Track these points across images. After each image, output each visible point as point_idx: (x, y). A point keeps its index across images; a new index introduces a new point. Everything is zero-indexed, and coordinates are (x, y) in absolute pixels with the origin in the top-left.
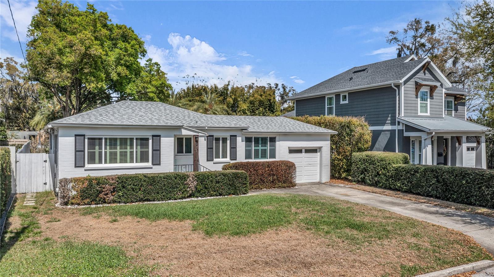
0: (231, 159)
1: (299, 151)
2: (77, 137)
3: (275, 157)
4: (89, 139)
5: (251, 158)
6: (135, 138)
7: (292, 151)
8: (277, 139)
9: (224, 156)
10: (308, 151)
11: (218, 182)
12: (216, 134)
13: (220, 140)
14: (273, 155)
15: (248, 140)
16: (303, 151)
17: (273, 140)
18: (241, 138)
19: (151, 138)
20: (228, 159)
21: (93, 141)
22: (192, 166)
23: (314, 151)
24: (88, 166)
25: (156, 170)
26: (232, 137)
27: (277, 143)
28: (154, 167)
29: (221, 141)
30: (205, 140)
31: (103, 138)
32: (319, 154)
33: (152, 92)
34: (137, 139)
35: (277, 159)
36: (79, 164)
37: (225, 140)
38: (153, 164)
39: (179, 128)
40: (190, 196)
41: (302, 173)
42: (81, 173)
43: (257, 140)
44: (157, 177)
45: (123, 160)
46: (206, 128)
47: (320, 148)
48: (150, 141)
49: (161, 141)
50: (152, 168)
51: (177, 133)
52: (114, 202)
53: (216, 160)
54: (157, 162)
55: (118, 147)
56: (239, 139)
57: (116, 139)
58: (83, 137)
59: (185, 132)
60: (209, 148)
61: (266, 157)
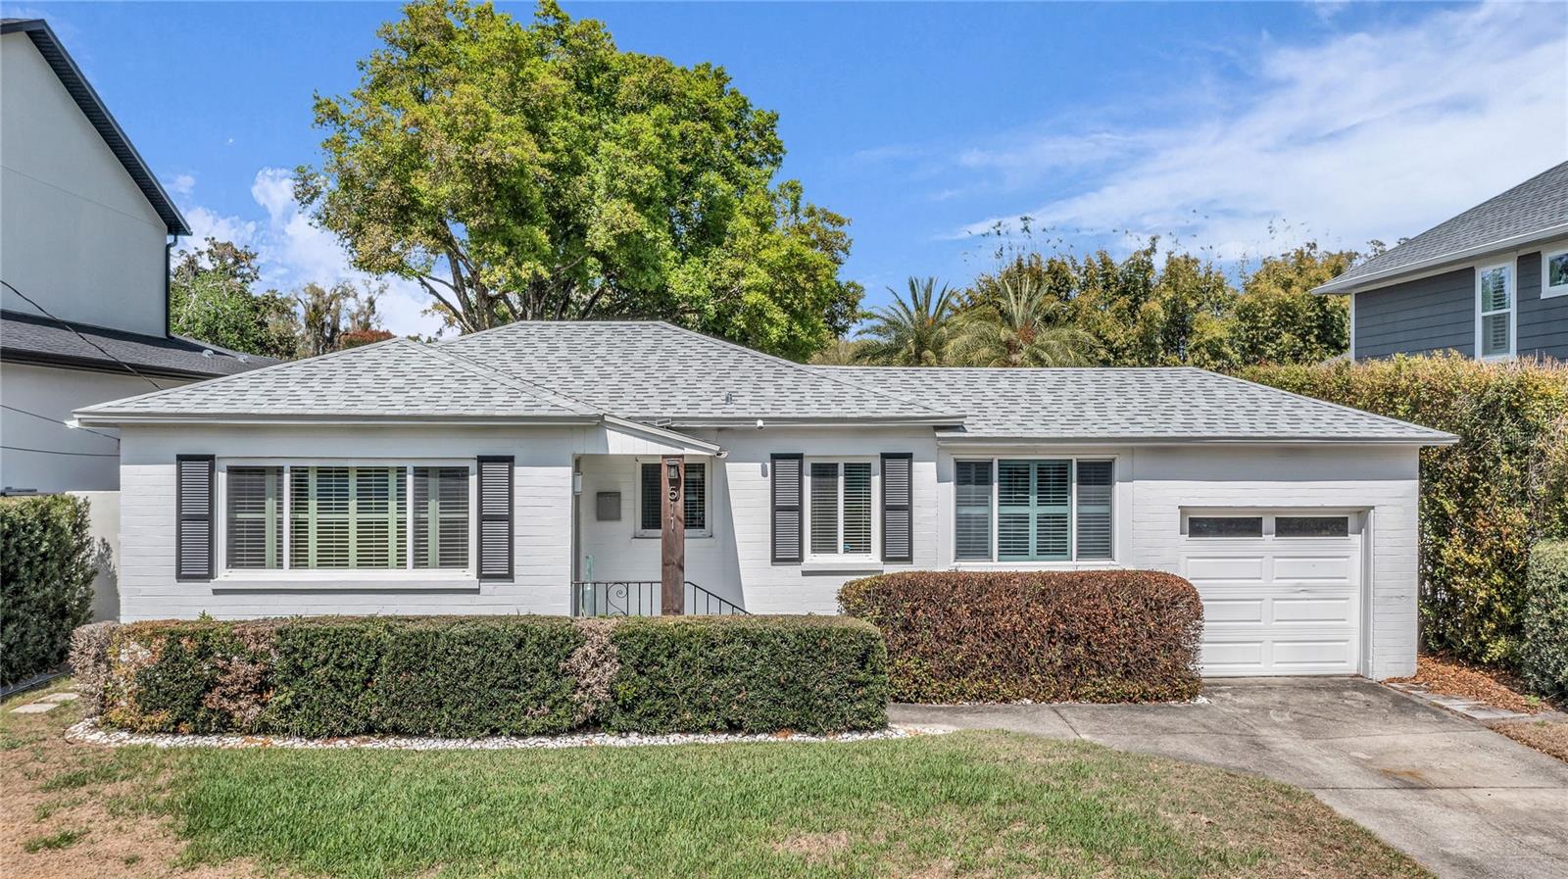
0: (885, 559)
1: (1246, 525)
2: (185, 464)
3: (1106, 551)
4: (232, 471)
5: (984, 553)
6: (410, 466)
7: (1201, 525)
8: (1118, 470)
9: (858, 542)
10: (1291, 526)
11: (718, 670)
12: (817, 450)
13: (835, 475)
14: (1099, 539)
15: (970, 474)
16: (1269, 523)
17: (1098, 474)
18: (934, 464)
19: (473, 466)
20: (871, 559)
21: (250, 480)
22: (657, 588)
23: (1332, 525)
24: (226, 576)
25: (496, 602)
26: (887, 461)
27: (1120, 489)
28: (487, 587)
29: (841, 480)
30: (764, 475)
31: (287, 469)
32: (1356, 540)
33: (757, 288)
34: (421, 473)
35: (1123, 560)
36: (192, 567)
37: (858, 474)
38: (482, 576)
39: (596, 424)
40: (592, 724)
41: (1259, 629)
42: (191, 604)
43: (1015, 477)
44: (437, 635)
45: (332, 558)
46: (760, 423)
47: (1363, 513)
48: (473, 480)
49: (517, 481)
50: (477, 591)
51: (586, 447)
52: (265, 729)
53: (812, 560)
54: (499, 569)
55: (353, 504)
56: (925, 472)
57: (343, 472)
58: (206, 464)
59: (618, 444)
60: (783, 510)
61: (1061, 551)
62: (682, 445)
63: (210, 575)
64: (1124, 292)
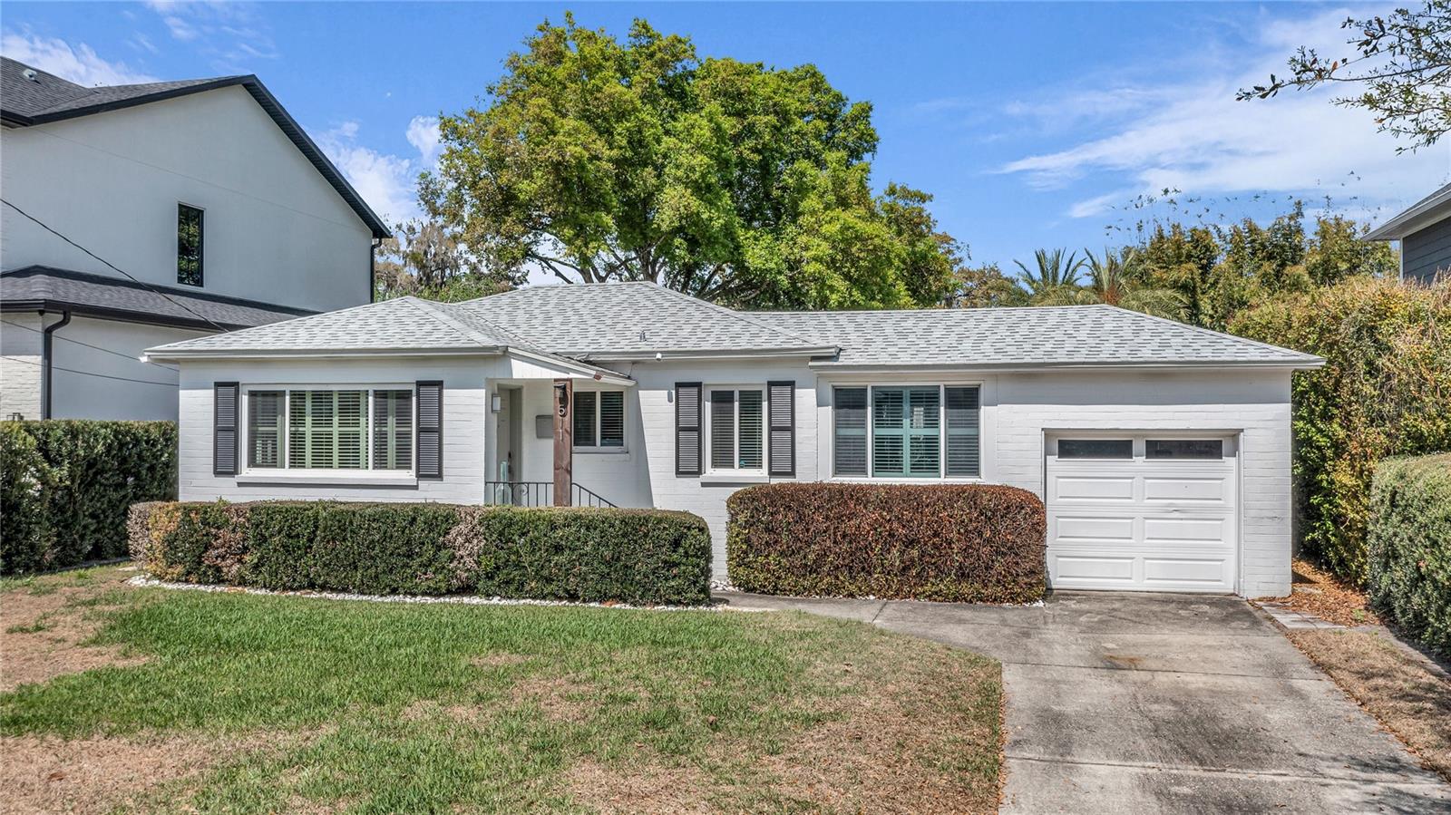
0: (772, 474)
1: (1117, 447)
2: (220, 389)
3: (974, 470)
4: (253, 394)
5: (859, 469)
6: (371, 389)
7: (1070, 446)
8: (983, 395)
9: (750, 460)
10: (1161, 448)
11: (558, 549)
12: (716, 379)
13: (732, 401)
14: (967, 458)
15: (847, 401)
16: (1139, 446)
17: (965, 400)
18: (813, 391)
19: (414, 388)
20: (759, 475)
21: (266, 401)
22: (551, 488)
23: (1207, 447)
24: (247, 473)
25: (431, 493)
26: (773, 388)
27: (986, 413)
28: (423, 484)
29: (737, 404)
30: (670, 400)
31: (288, 392)
32: (1230, 462)
34: (378, 394)
35: (985, 478)
36: (225, 465)
37: (751, 401)
38: (420, 476)
39: (500, 355)
40: (467, 589)
41: (1130, 546)
42: (229, 492)
43: (890, 402)
44: (354, 513)
45: (322, 461)
46: (659, 356)
47: (1235, 435)
48: (414, 399)
49: (446, 400)
50: (416, 487)
51: (496, 373)
52: (243, 582)
53: (711, 473)
54: (432, 471)
55: (336, 420)
56: (806, 398)
57: (329, 394)
58: (232, 389)
59: (521, 371)
60: (686, 430)
61: (933, 468)
62: (567, 370)
63: (235, 472)
64: (1270, 257)
